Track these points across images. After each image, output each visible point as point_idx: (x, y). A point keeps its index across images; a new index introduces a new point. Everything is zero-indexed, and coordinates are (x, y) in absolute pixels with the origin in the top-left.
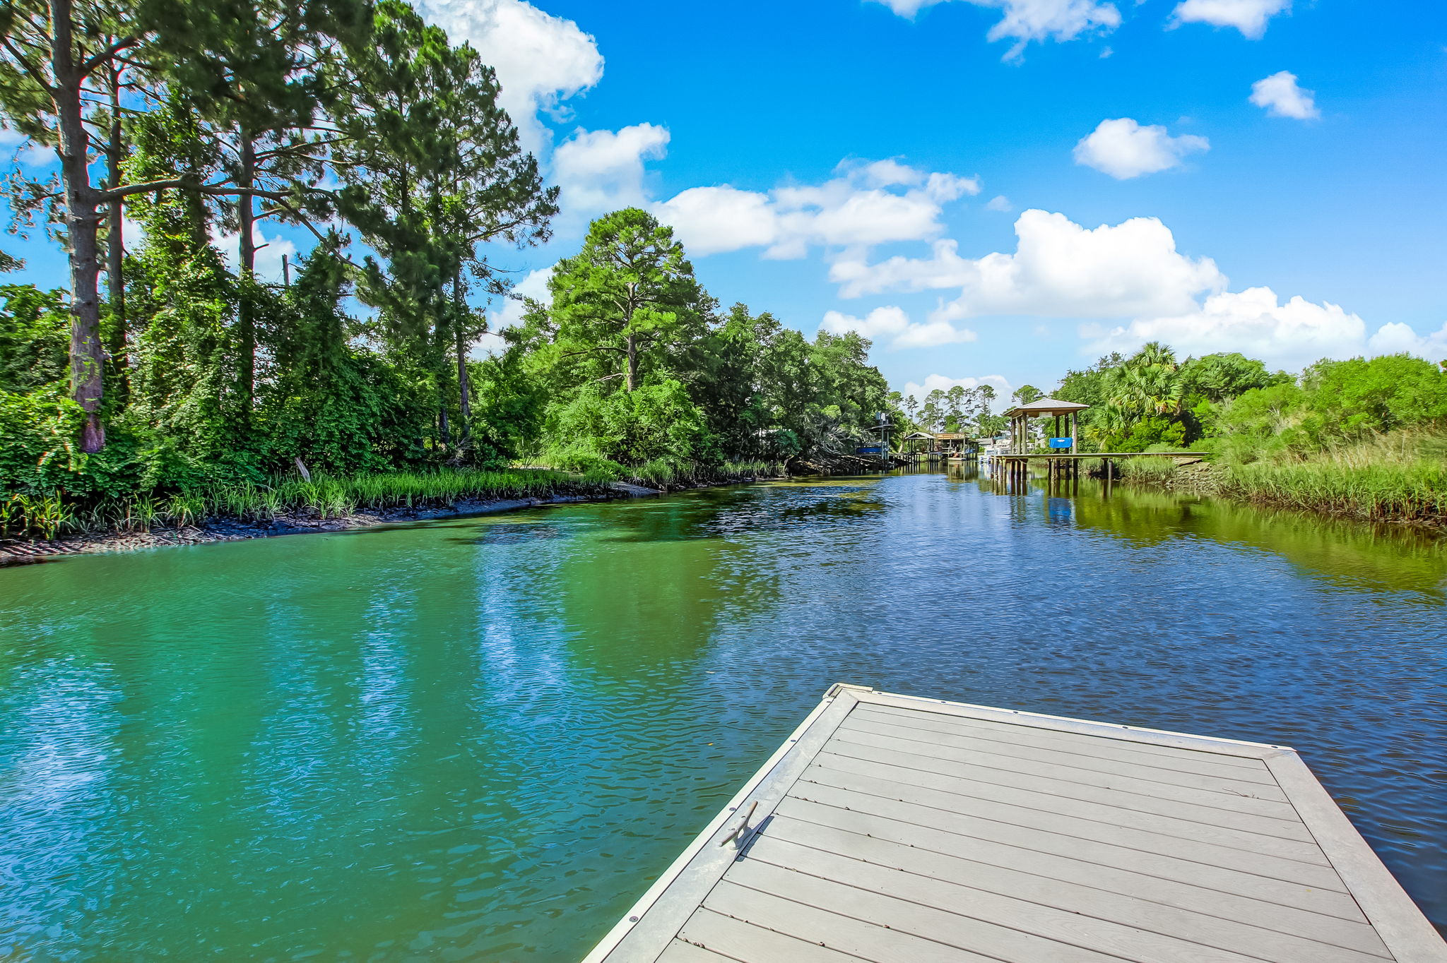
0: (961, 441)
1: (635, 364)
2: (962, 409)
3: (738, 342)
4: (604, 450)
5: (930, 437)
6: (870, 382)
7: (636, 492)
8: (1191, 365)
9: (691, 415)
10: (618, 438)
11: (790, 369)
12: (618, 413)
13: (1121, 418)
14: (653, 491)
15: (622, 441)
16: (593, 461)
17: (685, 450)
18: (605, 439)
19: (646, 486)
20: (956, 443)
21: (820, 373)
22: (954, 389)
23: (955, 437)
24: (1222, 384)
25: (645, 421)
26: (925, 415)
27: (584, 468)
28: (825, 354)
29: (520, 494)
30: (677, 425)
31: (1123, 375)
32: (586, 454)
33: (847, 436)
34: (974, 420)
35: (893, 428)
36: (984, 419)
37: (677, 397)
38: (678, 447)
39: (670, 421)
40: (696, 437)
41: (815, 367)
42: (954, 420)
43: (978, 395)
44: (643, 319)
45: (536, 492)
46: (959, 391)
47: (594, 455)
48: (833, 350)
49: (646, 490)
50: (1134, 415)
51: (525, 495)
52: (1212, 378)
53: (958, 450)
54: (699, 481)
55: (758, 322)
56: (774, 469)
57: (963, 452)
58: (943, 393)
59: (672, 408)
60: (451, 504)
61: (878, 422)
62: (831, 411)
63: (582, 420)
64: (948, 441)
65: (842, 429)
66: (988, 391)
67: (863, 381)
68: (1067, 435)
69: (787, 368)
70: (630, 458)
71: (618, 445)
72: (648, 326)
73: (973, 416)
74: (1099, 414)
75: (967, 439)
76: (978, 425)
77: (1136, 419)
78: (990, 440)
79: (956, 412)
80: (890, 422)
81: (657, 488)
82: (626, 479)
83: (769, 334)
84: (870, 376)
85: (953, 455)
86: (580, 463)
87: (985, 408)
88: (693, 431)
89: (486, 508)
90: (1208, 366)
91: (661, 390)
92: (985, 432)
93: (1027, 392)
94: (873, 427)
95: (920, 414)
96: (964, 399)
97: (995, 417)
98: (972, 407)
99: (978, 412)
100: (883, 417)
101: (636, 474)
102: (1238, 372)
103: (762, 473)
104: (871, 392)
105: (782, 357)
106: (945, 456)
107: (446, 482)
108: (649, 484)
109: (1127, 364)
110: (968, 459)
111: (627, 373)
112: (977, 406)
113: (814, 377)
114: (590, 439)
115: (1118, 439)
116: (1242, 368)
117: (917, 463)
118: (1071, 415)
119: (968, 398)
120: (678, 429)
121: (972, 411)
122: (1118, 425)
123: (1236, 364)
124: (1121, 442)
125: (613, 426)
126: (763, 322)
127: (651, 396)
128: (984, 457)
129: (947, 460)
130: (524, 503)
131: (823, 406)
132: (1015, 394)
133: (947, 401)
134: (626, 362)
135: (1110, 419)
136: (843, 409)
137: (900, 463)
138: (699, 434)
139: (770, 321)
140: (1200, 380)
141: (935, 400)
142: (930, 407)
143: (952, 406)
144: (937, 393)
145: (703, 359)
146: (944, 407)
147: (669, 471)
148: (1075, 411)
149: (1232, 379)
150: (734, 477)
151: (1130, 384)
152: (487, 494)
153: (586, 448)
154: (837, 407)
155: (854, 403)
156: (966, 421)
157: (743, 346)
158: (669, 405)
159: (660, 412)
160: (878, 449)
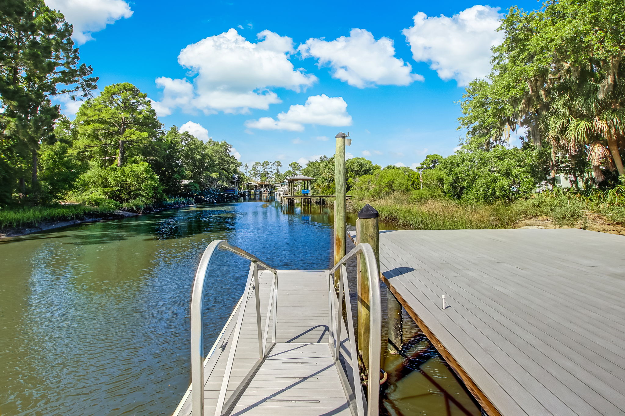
0: (268, 185)
1: (123, 153)
2: (268, 170)
3: (173, 143)
4: (107, 194)
5: (255, 184)
6: (232, 163)
7: (127, 215)
8: (350, 161)
9: (153, 179)
10: (115, 189)
11: (197, 156)
12: (117, 177)
13: (326, 181)
14: (135, 214)
15: (117, 191)
16: (101, 200)
17: (150, 194)
18: (108, 189)
19: (131, 212)
20: (266, 186)
21: (210, 158)
22: (265, 162)
23: (265, 183)
24: (359, 169)
25: (130, 181)
26: (252, 172)
27: (97, 204)
28: (212, 150)
29: (69, 218)
30: (146, 183)
31: (327, 165)
32: (98, 196)
33: (222, 186)
34: (273, 175)
35: (240, 181)
36: (277, 175)
37: (147, 171)
38: (146, 193)
39: (143, 181)
40: (155, 189)
41: (208, 155)
42: (265, 175)
43: (274, 165)
44: (131, 134)
45: (78, 217)
46: (267, 163)
47: (102, 197)
48: (216, 148)
49: (131, 214)
50: (330, 180)
51: (72, 219)
52: (356, 166)
53: (266, 189)
54: (155, 208)
55: (183, 135)
56: (189, 201)
57: (269, 190)
58: (260, 163)
59: (144, 175)
60: (37, 225)
61: (234, 178)
62: (215, 175)
63: (95, 180)
64: (262, 185)
65: (219, 183)
66: (279, 164)
67: (229, 162)
68: (308, 188)
69: (195, 156)
70: (121, 198)
71: (115, 192)
72: (134, 138)
73: (273, 174)
74: (319, 180)
75: (270, 185)
76: (275, 177)
77: (331, 182)
78: (279, 185)
79: (265, 171)
80: (239, 179)
81: (136, 212)
82: (120, 209)
83: (187, 140)
84: (232, 160)
85: (264, 191)
86: (95, 201)
87: (278, 171)
88: (154, 186)
89: (54, 226)
90: (355, 162)
91: (138, 167)
92: (278, 181)
93: (294, 165)
94: (232, 181)
95: (250, 172)
96: (269, 166)
97: (281, 174)
98: (272, 170)
99: (275, 172)
100: (236, 176)
101: (125, 206)
102: (364, 165)
103: (183, 203)
104: (232, 167)
105: (193, 151)
106: (261, 192)
107: (30, 214)
108: (132, 210)
109: (328, 161)
110: (271, 193)
111: (118, 157)
112: (274, 170)
113: (207, 160)
114: (100, 189)
115: (326, 189)
116: (364, 163)
117: (249, 195)
118: (309, 181)
119: (270, 166)
120: (147, 185)
121: (272, 172)
122: (325, 184)
123: (363, 162)
124: (326, 190)
125: (112, 183)
126: (185, 135)
127: (134, 169)
128: (277, 192)
129: (262, 194)
130: (72, 223)
131: (211, 173)
132: (290, 165)
133: (262, 167)
134: (118, 151)
135: (323, 181)
136: (220, 174)
137: (242, 195)
138: (157, 187)
139: (188, 135)
140: (352, 167)
141: (256, 166)
142: (254, 169)
143: (264, 169)
144: (257, 164)
145: (157, 152)
146: (261, 169)
147: (142, 204)
148: (310, 180)
149: (362, 167)
150: (170, 205)
151: (329, 169)
152: (53, 219)
153: (97, 194)
154: (217, 173)
155: (225, 172)
156: (270, 175)
157: (175, 145)
158: (142, 174)
159: (137, 177)
160: (233, 190)
